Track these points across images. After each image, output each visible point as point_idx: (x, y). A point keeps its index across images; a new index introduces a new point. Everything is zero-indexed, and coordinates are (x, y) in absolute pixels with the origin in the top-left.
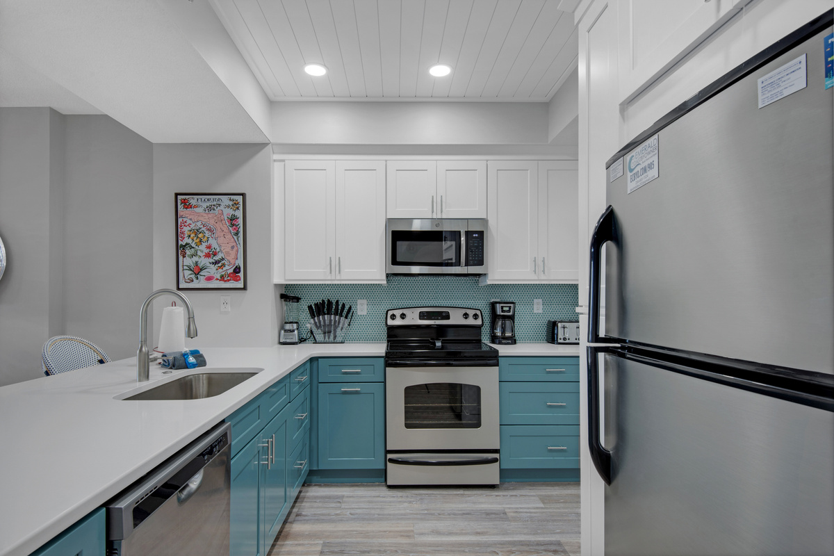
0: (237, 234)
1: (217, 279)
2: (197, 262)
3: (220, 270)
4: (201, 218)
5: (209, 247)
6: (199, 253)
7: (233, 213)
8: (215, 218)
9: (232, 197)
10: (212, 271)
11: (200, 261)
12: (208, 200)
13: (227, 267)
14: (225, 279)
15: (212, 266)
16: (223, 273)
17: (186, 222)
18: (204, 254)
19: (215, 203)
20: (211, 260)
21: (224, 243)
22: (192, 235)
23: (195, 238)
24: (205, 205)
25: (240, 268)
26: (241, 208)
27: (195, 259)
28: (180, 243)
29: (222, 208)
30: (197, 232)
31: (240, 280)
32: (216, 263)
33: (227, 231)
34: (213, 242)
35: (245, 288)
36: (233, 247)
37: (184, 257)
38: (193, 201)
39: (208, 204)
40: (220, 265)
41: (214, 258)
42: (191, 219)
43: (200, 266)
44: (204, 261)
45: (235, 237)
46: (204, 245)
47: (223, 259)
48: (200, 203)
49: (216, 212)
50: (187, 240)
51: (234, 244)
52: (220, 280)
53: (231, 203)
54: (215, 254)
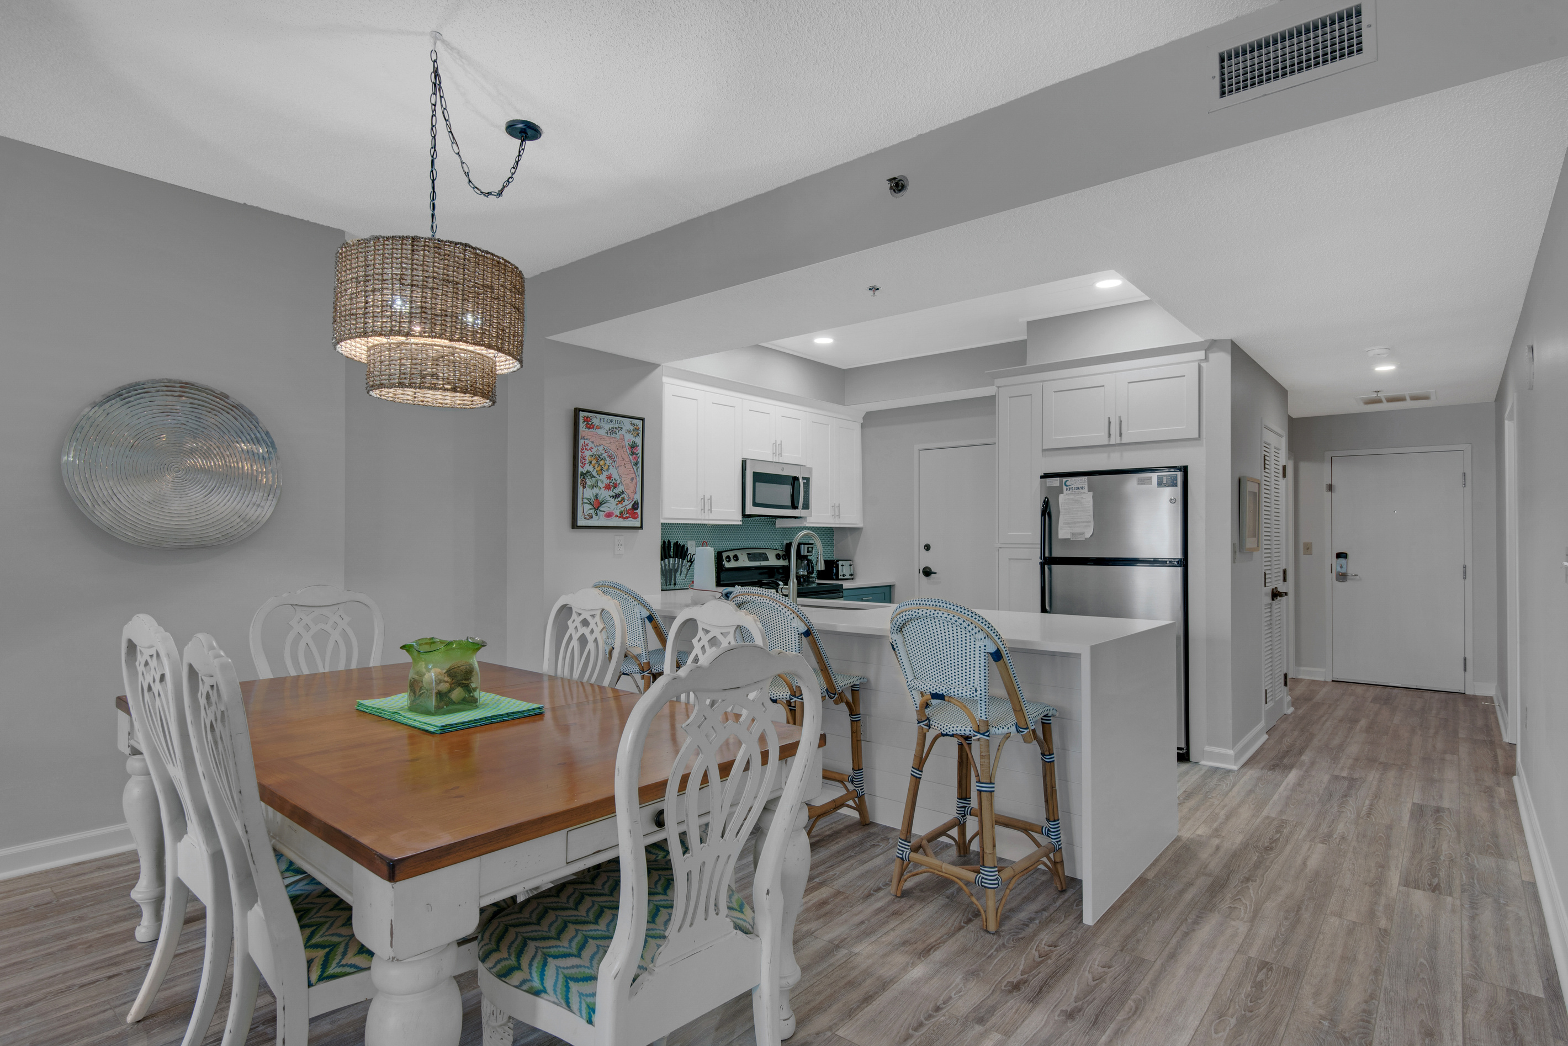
0: (636, 464)
1: (617, 516)
2: (597, 495)
3: (620, 506)
4: (603, 442)
5: (609, 477)
6: (600, 484)
7: (633, 439)
8: (617, 443)
9: (634, 421)
10: (612, 506)
11: (600, 493)
12: (611, 421)
13: (626, 503)
14: (624, 516)
15: (612, 500)
16: (622, 509)
17: (587, 445)
18: (604, 485)
19: (617, 426)
20: (612, 493)
21: (622, 473)
22: (594, 462)
23: (596, 466)
24: (608, 426)
25: (638, 504)
26: (641, 435)
27: (596, 490)
28: (580, 470)
29: (623, 432)
30: (598, 458)
31: (638, 517)
32: (616, 496)
33: (627, 460)
34: (613, 471)
35: (641, 527)
36: (632, 479)
37: (584, 487)
38: (596, 420)
39: (611, 426)
40: (620, 499)
41: (615, 491)
42: (593, 442)
43: (600, 499)
44: (605, 494)
45: (634, 467)
46: (605, 474)
47: (623, 493)
48: (603, 424)
49: (618, 436)
50: (588, 468)
51: (634, 476)
52: (619, 517)
53: (632, 428)
54: (615, 486)
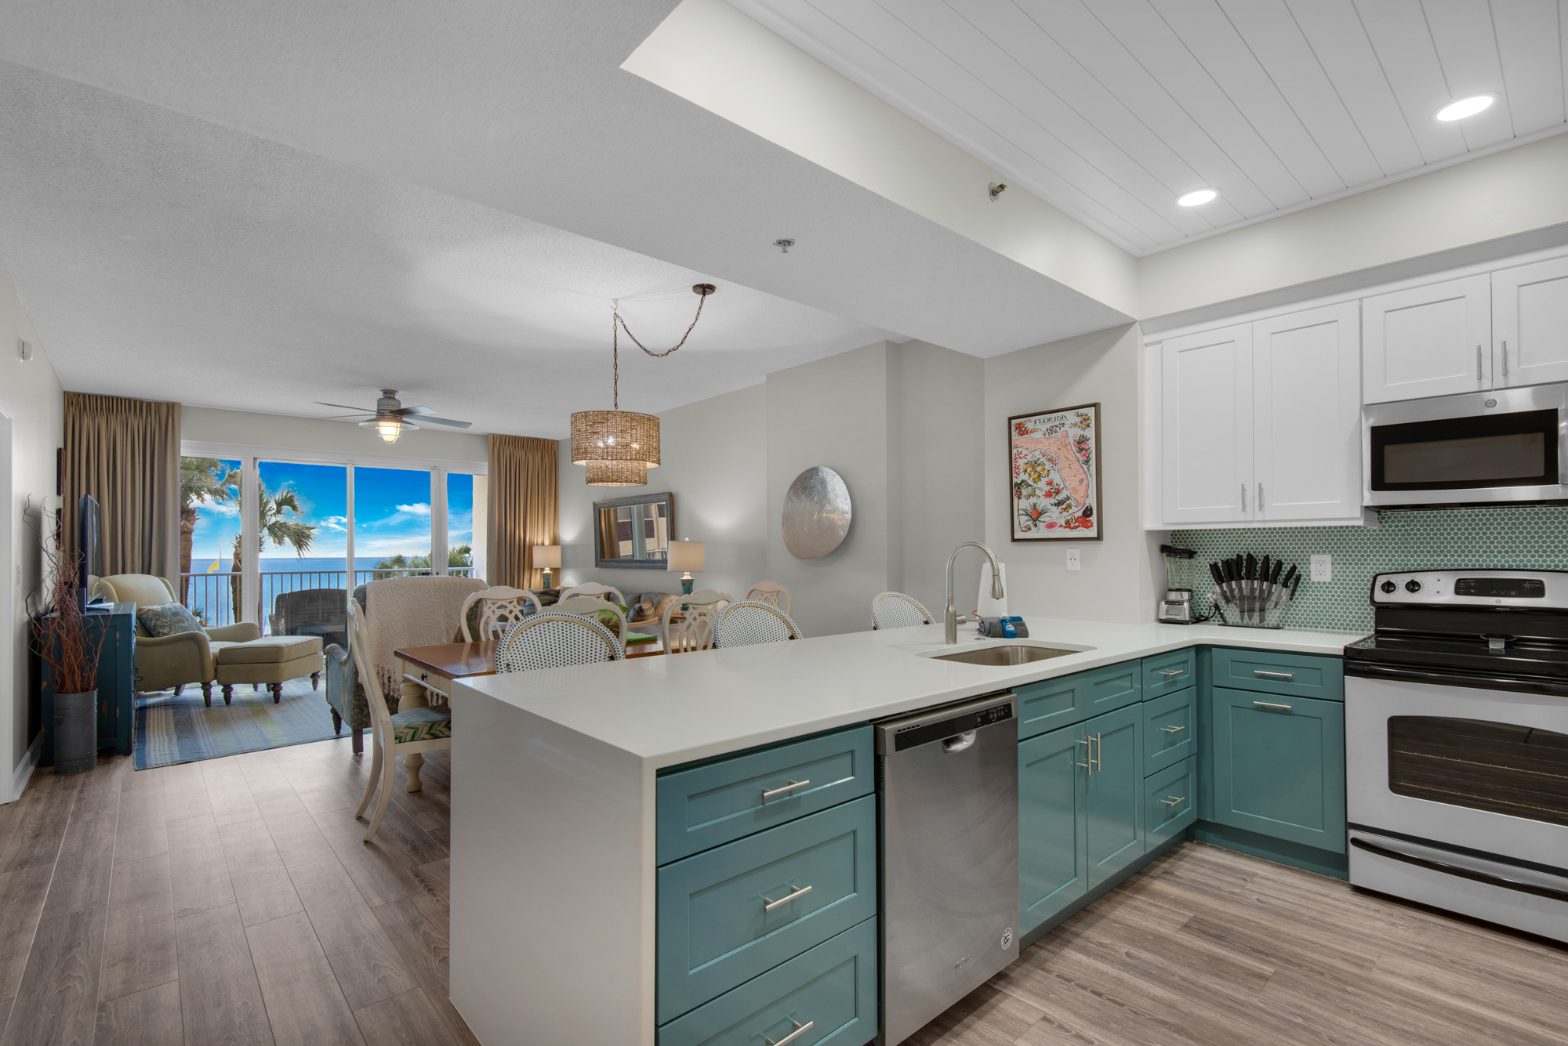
0: (1087, 462)
1: (1061, 526)
2: (1035, 504)
3: (1065, 514)
4: (1040, 446)
5: (1050, 483)
6: (1038, 492)
7: (1082, 433)
8: (1058, 443)
9: (1081, 411)
10: (1055, 515)
11: (1038, 502)
12: (1049, 420)
13: (1074, 509)
14: (1072, 526)
15: (1054, 508)
16: (1069, 518)
17: (1021, 453)
18: (1044, 493)
19: (1057, 423)
20: (1053, 501)
21: (1071, 478)
22: (1029, 470)
23: (1033, 473)
24: (1044, 427)
25: (1091, 510)
26: (1093, 425)
27: (1033, 500)
28: (1015, 480)
29: (1066, 428)
30: (1034, 464)
31: (1092, 526)
32: (1059, 503)
33: (1073, 459)
34: (1055, 477)
35: (1099, 538)
36: (1081, 481)
37: (1019, 498)
38: (1029, 424)
39: (1048, 425)
40: (1064, 506)
41: (1057, 498)
42: (1027, 449)
43: (1040, 509)
44: (1044, 503)
45: (1084, 466)
46: (1044, 480)
47: (1068, 498)
48: (1038, 426)
49: (1059, 435)
50: (1023, 477)
51: (1084, 476)
52: (1065, 527)
53: (1079, 419)
54: (1058, 492)
